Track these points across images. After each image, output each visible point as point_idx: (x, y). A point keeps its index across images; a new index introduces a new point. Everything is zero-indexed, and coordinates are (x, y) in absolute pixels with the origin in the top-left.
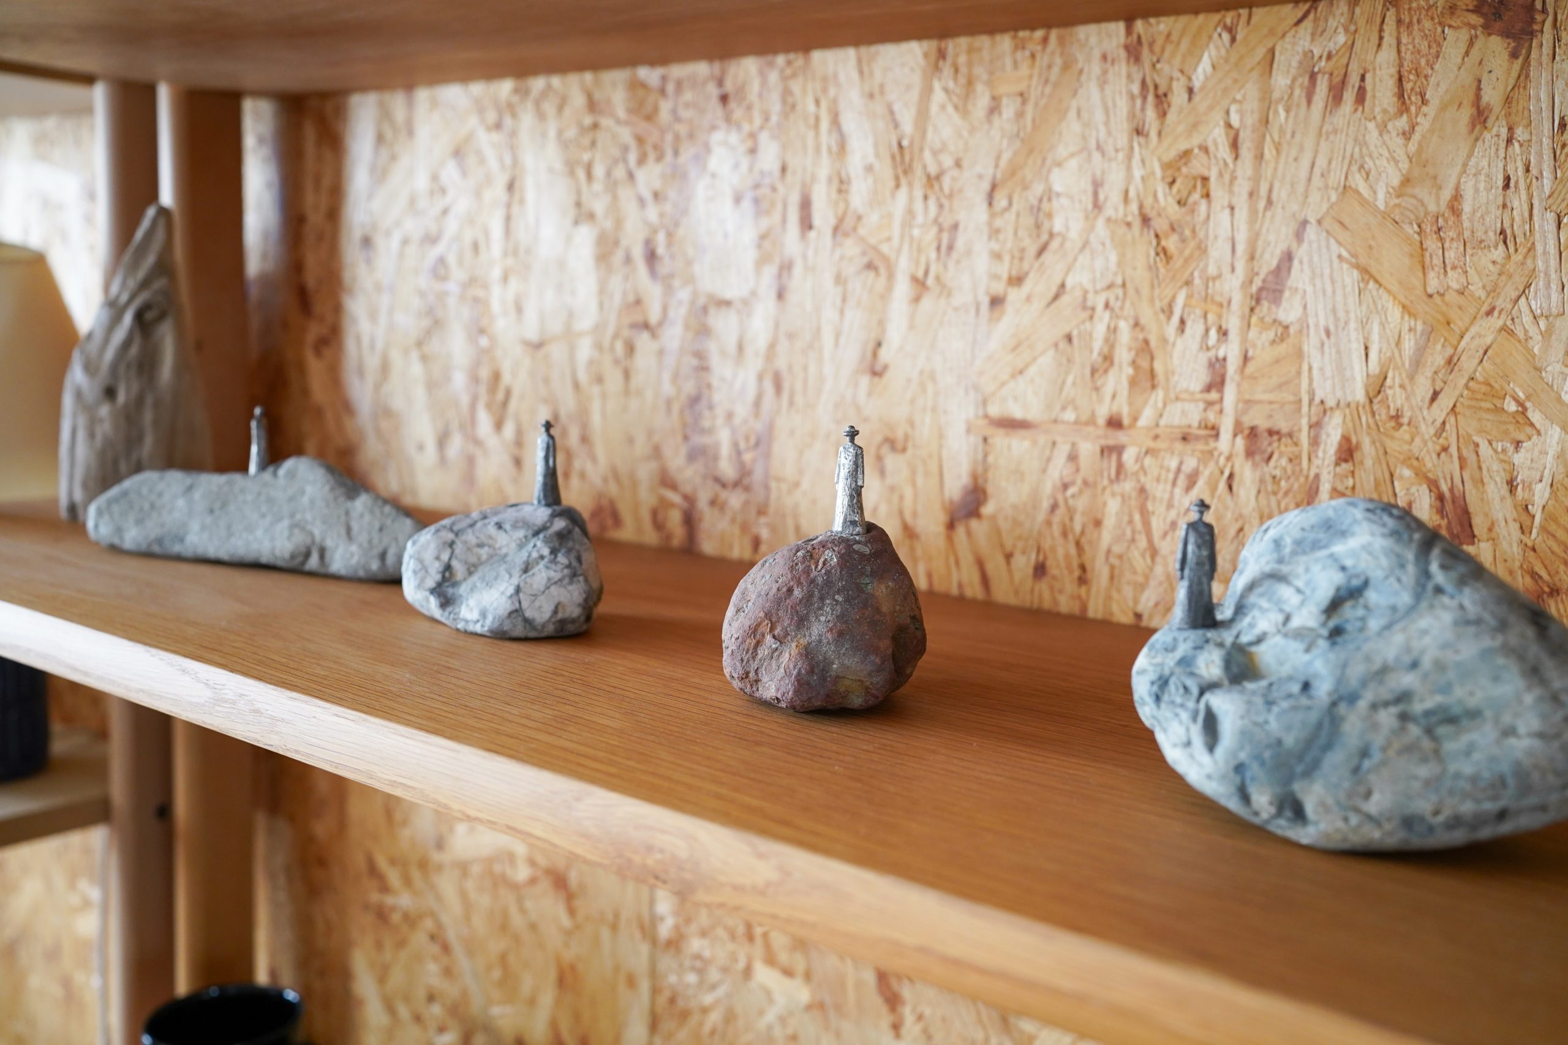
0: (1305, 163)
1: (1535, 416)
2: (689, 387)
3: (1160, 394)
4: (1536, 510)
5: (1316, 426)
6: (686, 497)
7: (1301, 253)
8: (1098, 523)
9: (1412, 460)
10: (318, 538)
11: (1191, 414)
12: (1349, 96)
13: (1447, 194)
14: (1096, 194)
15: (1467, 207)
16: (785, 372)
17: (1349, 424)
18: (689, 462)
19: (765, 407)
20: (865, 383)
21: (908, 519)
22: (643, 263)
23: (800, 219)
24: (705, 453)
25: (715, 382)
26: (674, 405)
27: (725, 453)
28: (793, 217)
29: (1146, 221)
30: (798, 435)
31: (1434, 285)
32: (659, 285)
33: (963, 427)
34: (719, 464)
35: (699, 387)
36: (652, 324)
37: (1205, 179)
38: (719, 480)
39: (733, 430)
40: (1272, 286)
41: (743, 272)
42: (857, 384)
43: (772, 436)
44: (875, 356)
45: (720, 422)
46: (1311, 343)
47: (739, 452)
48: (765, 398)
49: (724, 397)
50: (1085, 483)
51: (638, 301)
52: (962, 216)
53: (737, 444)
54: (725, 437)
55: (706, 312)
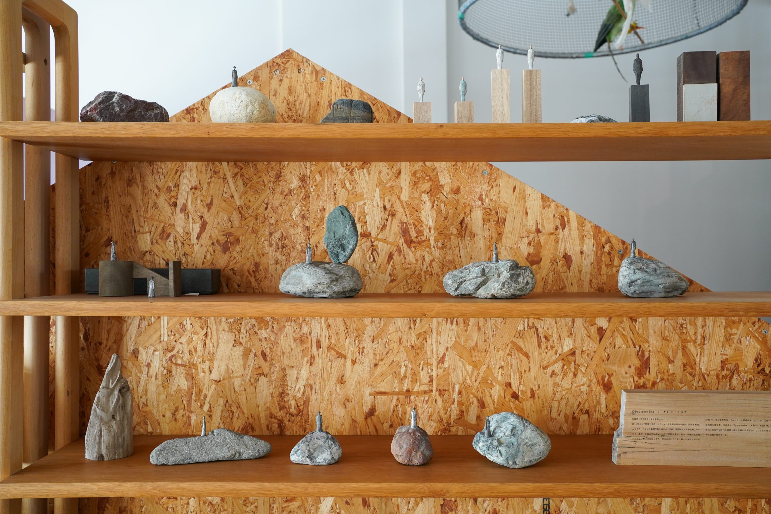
0: (447, 335)
1: (494, 383)
2: (280, 390)
3: (418, 384)
4: (496, 401)
5: (453, 388)
6: (279, 420)
7: (447, 353)
8: (405, 413)
9: (472, 393)
10: (238, 450)
11: (426, 388)
12: (455, 323)
13: (475, 342)
14: (400, 341)
15: (478, 345)
16: (313, 384)
17: (460, 387)
18: (280, 410)
19: (307, 393)
20: (339, 385)
21: (354, 418)
22: (261, 357)
23: (317, 345)
24: (286, 408)
25: (289, 388)
26: (274, 395)
27: (293, 407)
28: (314, 345)
29: (412, 347)
30: (318, 400)
31: (474, 359)
32: (267, 363)
33: (368, 395)
34: (291, 410)
35: (283, 390)
36: (265, 373)
37: (426, 338)
38: (291, 414)
39: (296, 400)
40: (442, 360)
41: (297, 359)
42: (336, 386)
43: (309, 401)
44: (342, 378)
45: (291, 399)
46: (451, 372)
47: (298, 406)
48: (307, 391)
49: (292, 392)
50: (401, 405)
51: (259, 367)
52: (365, 345)
53: (297, 404)
54: (293, 403)
55: (285, 370)
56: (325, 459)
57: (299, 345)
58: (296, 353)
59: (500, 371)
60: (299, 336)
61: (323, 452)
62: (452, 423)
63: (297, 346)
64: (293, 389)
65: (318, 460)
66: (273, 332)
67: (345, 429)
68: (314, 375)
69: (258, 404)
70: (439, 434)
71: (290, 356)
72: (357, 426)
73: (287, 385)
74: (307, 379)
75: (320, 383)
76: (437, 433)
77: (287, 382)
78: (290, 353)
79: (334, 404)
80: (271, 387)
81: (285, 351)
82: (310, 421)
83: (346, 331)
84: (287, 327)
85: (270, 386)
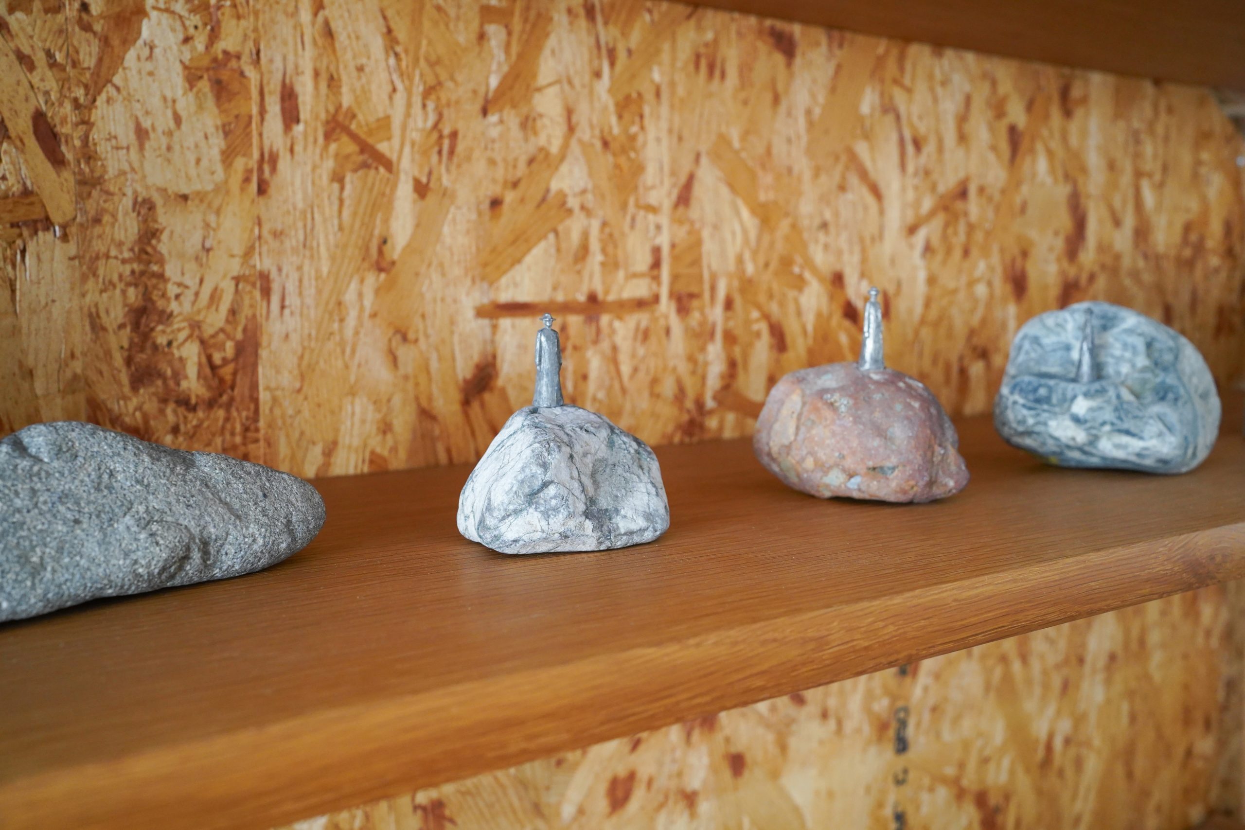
1: (807, 274)
3: (621, 275)
5: (713, 289)
7: (698, 172)
8: (585, 377)
9: (759, 307)
11: (640, 289)
12: (717, 73)
14: (569, 119)
16: (274, 274)
17: (729, 286)
18: (135, 388)
19: (246, 312)
20: (372, 280)
21: (424, 403)
22: (32, 143)
23: (284, 111)
24: (161, 375)
25: (172, 290)
26: (105, 321)
27: (192, 370)
28: (274, 107)
29: (606, 144)
30: (295, 338)
31: (762, 197)
32: (67, 174)
33: (470, 313)
34: (184, 384)
35: (147, 296)
36: (57, 218)
37: (641, 117)
38: (185, 403)
39: (202, 342)
40: (684, 198)
41: (204, 163)
42: (362, 281)
43: (257, 346)
44: (381, 252)
45: (182, 336)
46: (706, 234)
47: (213, 367)
48: (247, 302)
49: (187, 307)
50: (575, 348)
51: (26, 193)
52: (461, 126)
53: (209, 358)
54: (191, 353)
55: (152, 207)
56: (649, 517)
57: (210, 102)
58: (201, 135)
59: (822, 237)
60: (206, 62)
61: (628, 489)
62: (710, 404)
63: (200, 107)
64: (189, 296)
65: (623, 525)
66: (87, 28)
67: (394, 449)
68: (277, 235)
69: (30, 361)
70: (677, 439)
71: (169, 148)
72: (437, 432)
73: (161, 276)
74: (249, 253)
75: (300, 268)
76: (671, 437)
77: (161, 262)
78: (170, 134)
79: (353, 351)
80: (90, 284)
81: (146, 123)
82: (262, 424)
83: (392, 61)
84: (154, 14)
85: (84, 278)
